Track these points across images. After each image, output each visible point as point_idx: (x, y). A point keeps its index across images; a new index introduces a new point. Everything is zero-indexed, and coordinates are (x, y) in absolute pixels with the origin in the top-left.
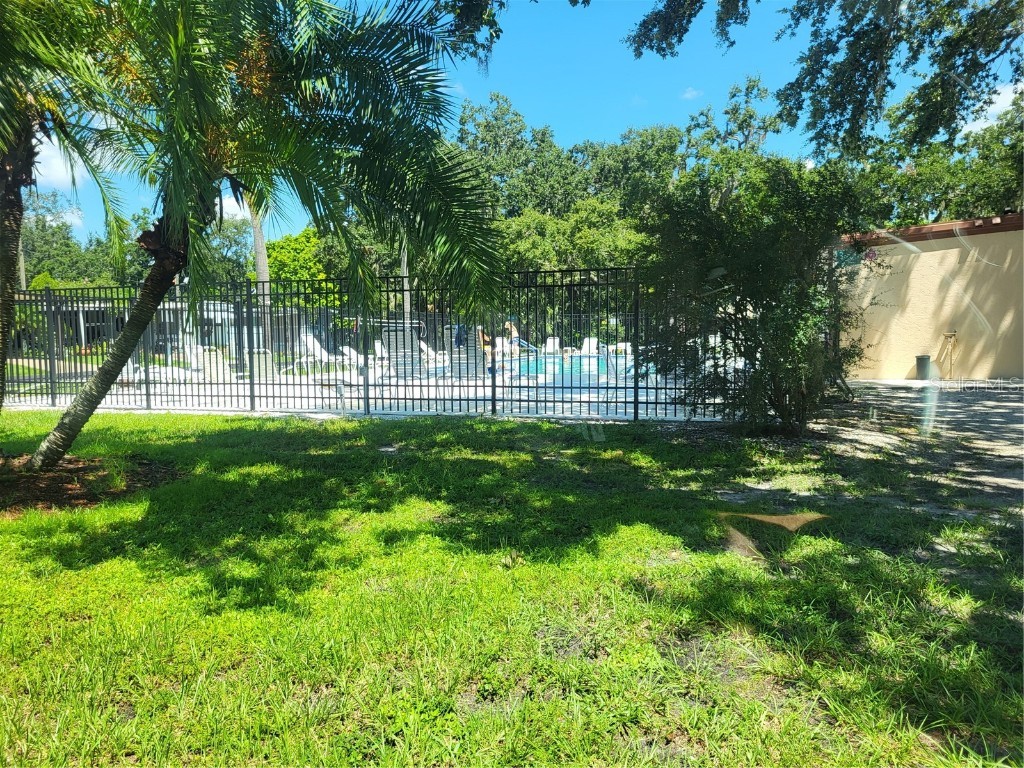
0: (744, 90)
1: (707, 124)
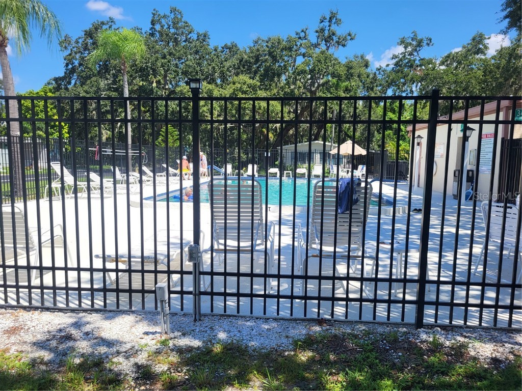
0: (328, 19)
1: (305, 38)
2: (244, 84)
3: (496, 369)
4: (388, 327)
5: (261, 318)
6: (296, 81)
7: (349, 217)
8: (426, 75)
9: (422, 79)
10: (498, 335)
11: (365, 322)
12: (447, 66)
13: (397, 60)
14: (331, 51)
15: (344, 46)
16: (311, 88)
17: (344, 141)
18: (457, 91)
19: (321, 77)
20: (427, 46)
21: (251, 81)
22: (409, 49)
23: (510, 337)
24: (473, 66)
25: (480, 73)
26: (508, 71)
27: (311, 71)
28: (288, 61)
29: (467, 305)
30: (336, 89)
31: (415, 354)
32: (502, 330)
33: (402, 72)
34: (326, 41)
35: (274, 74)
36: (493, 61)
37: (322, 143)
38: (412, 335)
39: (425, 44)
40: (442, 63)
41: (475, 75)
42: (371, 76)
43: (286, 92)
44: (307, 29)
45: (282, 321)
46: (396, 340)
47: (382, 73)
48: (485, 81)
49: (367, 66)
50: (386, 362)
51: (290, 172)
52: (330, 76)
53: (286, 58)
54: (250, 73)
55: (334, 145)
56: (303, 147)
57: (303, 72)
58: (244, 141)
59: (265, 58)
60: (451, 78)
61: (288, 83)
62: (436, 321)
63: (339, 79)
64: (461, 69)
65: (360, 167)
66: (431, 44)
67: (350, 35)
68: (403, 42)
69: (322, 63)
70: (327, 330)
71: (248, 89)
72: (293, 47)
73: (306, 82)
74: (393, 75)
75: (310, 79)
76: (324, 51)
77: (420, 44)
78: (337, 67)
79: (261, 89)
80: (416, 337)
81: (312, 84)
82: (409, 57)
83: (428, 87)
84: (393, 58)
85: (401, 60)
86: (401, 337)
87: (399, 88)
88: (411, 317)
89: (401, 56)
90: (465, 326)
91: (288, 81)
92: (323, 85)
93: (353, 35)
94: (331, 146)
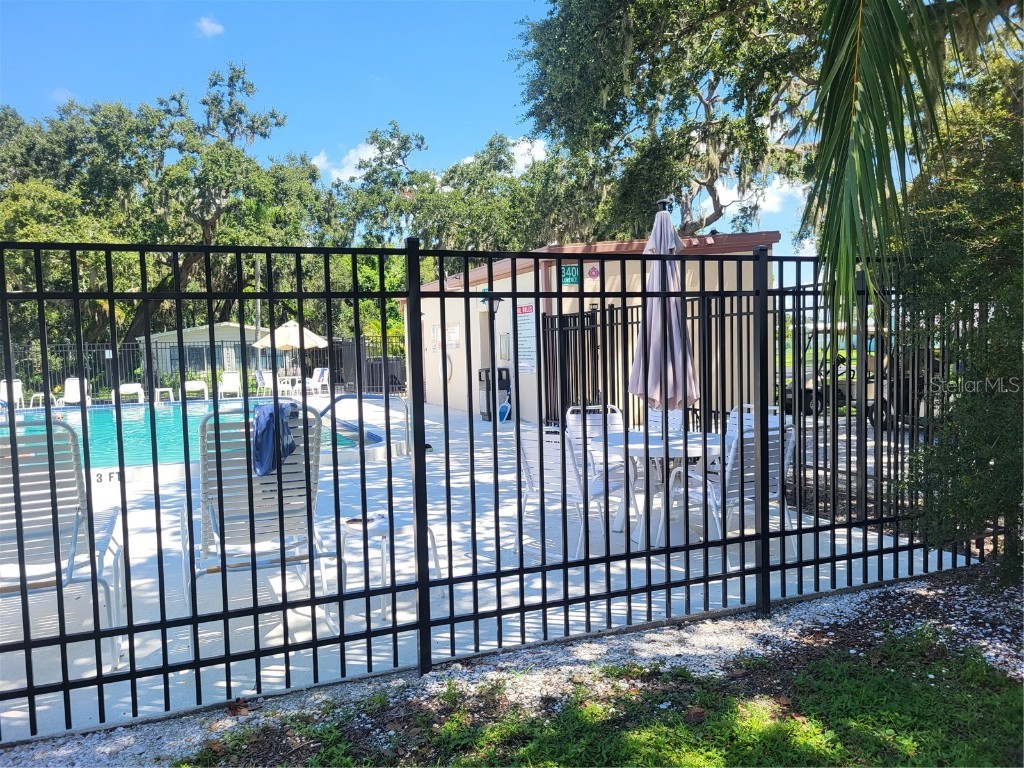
0: (227, 80)
1: (180, 113)
2: (42, 199)
3: (548, 715)
4: (370, 683)
5: (94, 733)
6: (167, 199)
7: (276, 481)
8: (421, 201)
9: (415, 209)
10: (552, 653)
11: (326, 685)
12: (454, 186)
13: (368, 169)
14: (239, 143)
15: (264, 135)
16: (202, 215)
17: (283, 320)
18: (474, 231)
19: (223, 193)
20: (417, 150)
21: (59, 195)
22: (388, 152)
23: (568, 654)
24: (495, 190)
25: (505, 203)
26: (547, 201)
27: (200, 181)
28: (146, 157)
29: (499, 613)
30: (257, 219)
31: (417, 726)
32: (557, 642)
33: (379, 194)
34: (225, 124)
35: (114, 184)
36: (523, 184)
37: (238, 325)
38: (414, 690)
39: (413, 146)
40: (446, 182)
41: (499, 205)
42: (323, 198)
43: (146, 221)
44: (182, 96)
45: (145, 727)
46: (384, 708)
47: (344, 193)
48: (515, 216)
49: (313, 177)
50: (365, 756)
51: (170, 390)
52: (241, 193)
53: (140, 151)
54: (56, 177)
55: (262, 329)
56: (196, 335)
57: (182, 182)
58: (53, 327)
59: (91, 146)
60: (463, 209)
61: (149, 203)
62: (453, 654)
63: (261, 200)
64: (476, 193)
65: (317, 371)
66: (424, 146)
67: (273, 116)
68: (374, 139)
69: (220, 166)
70: (249, 721)
71: (53, 212)
72: (154, 129)
73: (191, 203)
74: (364, 199)
75: (199, 197)
76: (223, 144)
77: (405, 144)
78: (253, 176)
79: (84, 213)
80: (419, 691)
81: (205, 207)
82: (388, 167)
83: (426, 221)
84: (360, 167)
85: (375, 171)
86: (394, 698)
87: (376, 223)
88: (410, 656)
89: (374, 164)
90: (501, 650)
91: (150, 200)
92: (228, 210)
93: (281, 117)
94: (257, 331)
